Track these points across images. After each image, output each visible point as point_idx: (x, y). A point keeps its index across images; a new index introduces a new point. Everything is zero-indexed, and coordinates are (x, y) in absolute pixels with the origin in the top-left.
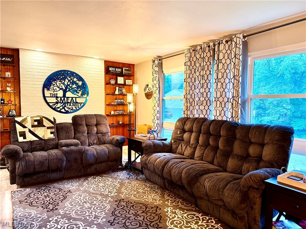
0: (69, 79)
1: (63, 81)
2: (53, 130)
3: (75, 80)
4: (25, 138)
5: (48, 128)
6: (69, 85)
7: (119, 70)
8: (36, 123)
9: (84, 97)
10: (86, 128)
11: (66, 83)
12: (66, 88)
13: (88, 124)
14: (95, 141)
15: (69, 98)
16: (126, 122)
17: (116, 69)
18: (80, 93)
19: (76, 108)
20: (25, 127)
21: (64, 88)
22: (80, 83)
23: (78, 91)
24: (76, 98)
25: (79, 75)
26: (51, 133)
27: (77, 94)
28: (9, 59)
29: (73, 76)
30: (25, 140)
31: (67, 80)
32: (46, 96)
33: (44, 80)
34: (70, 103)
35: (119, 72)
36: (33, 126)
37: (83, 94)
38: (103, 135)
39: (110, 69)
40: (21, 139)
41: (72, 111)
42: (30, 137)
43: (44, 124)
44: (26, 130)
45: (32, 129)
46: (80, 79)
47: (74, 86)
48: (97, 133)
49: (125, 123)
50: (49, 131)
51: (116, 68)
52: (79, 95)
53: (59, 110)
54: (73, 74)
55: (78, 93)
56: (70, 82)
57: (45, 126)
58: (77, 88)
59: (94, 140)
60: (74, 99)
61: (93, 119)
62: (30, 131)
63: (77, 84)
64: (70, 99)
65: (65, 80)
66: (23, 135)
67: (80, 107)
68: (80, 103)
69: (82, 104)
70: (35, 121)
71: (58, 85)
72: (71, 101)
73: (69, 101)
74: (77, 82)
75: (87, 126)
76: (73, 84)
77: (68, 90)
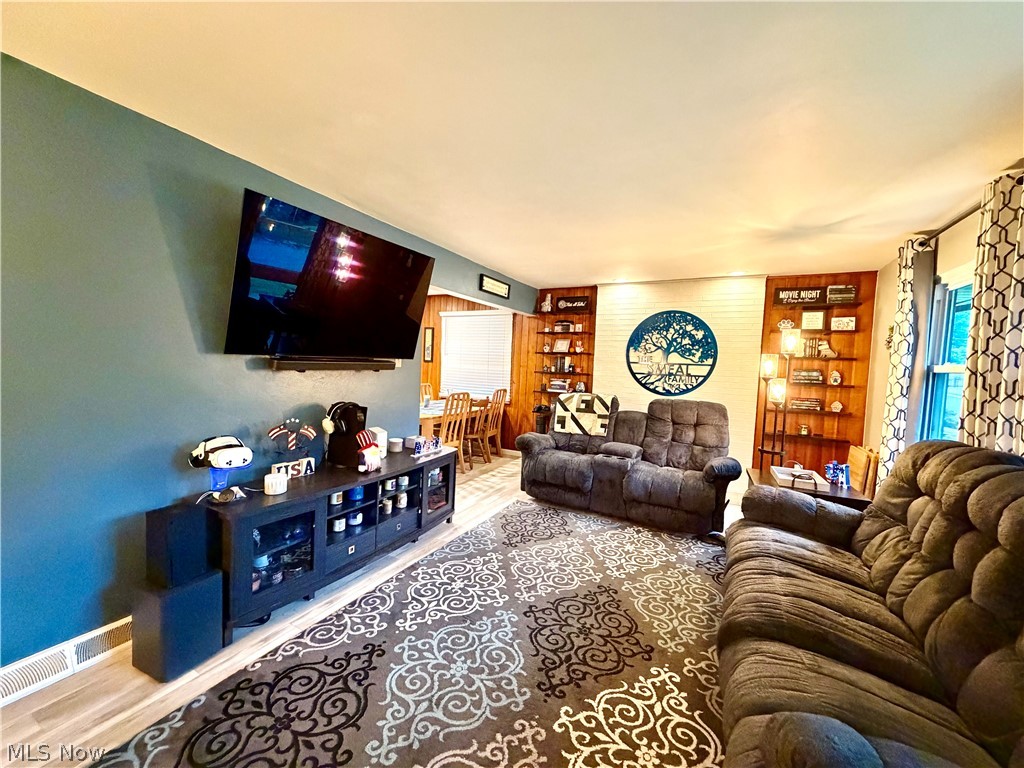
0: (677, 327)
1: (665, 333)
2: (606, 422)
3: (689, 328)
4: (563, 427)
5: (600, 416)
6: (675, 340)
7: (814, 294)
8: (583, 406)
9: (706, 362)
10: (670, 429)
11: (669, 336)
12: (670, 345)
13: (676, 420)
14: (683, 460)
15: (673, 365)
16: (828, 433)
17: (803, 294)
18: (699, 354)
19: (686, 385)
20: (566, 410)
21: (665, 346)
22: (700, 335)
23: (693, 351)
24: (688, 365)
25: (697, 319)
26: (603, 426)
27: (691, 357)
28: (582, 304)
29: (686, 321)
30: (563, 431)
31: (672, 331)
32: (631, 360)
33: (631, 333)
34: (676, 375)
35: (811, 299)
36: (578, 410)
37: (704, 356)
38: (705, 451)
39: (783, 295)
40: (558, 428)
41: (677, 391)
42: (571, 427)
43: (595, 409)
44: (568, 415)
45: (576, 415)
46: (699, 324)
47: (686, 341)
48: (694, 443)
49: (825, 436)
50: (600, 421)
51: (801, 289)
52: (696, 359)
53: (652, 387)
54: (685, 317)
55: (694, 355)
56: (679, 334)
57: (595, 413)
58: (693, 345)
59: (680, 457)
60: (684, 367)
61: (689, 412)
62: (573, 418)
63: (692, 337)
64: (676, 367)
65: (667, 331)
66: (562, 422)
67: (695, 385)
68: (695, 376)
69: (701, 379)
70: (583, 401)
71: (655, 340)
72: (677, 371)
73: (674, 372)
74: (693, 332)
75: (674, 423)
76: (683, 337)
77: (672, 349)
